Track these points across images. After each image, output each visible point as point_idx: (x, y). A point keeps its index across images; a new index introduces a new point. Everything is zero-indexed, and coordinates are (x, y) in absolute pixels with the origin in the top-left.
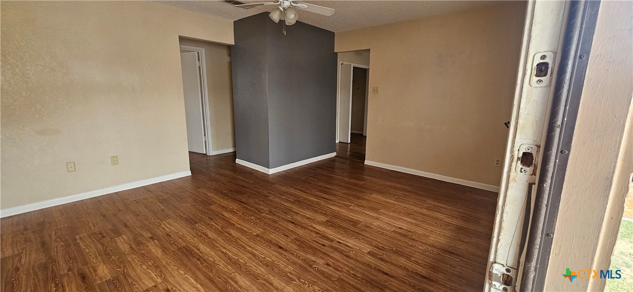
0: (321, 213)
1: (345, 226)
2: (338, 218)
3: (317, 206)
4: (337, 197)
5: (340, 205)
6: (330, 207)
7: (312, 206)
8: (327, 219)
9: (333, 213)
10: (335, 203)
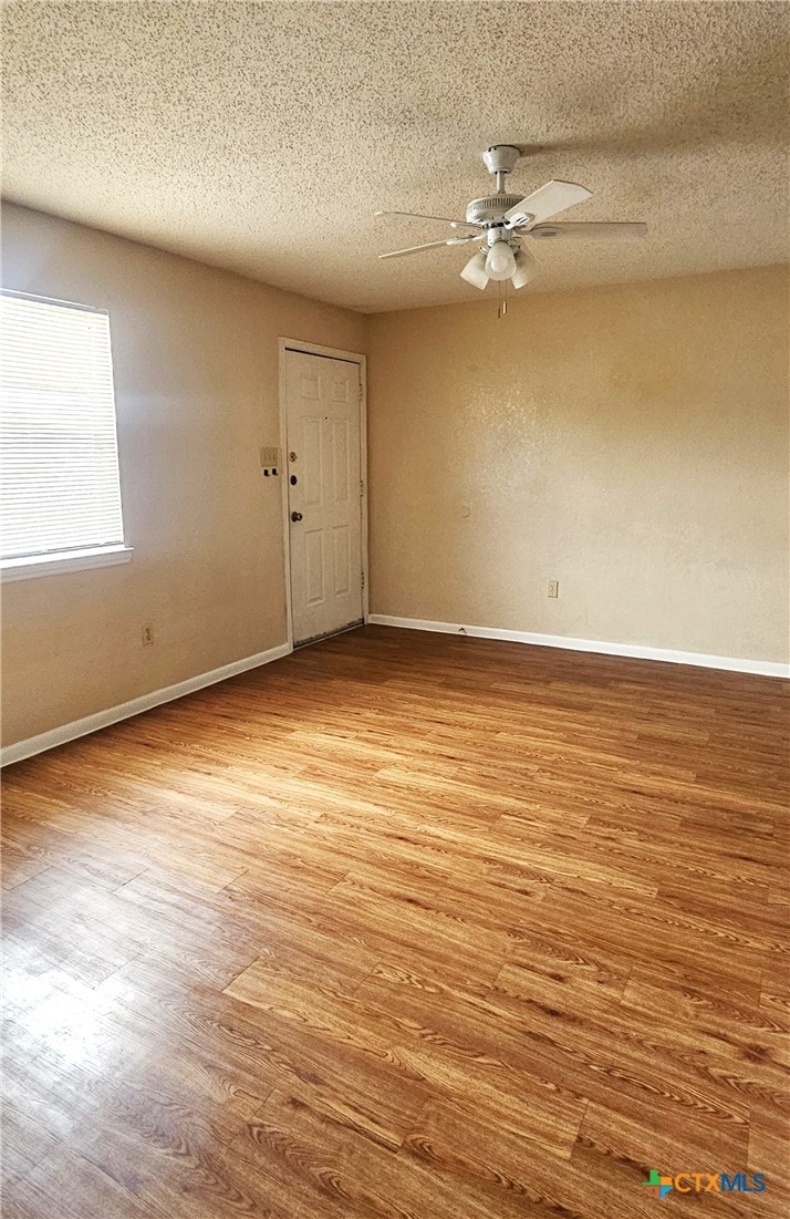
0: (397, 787)
1: (334, 764)
2: (351, 779)
3: (417, 806)
4: (363, 854)
5: (349, 819)
6: (379, 810)
7: (431, 805)
8: (378, 775)
9: (366, 792)
10: (366, 824)
